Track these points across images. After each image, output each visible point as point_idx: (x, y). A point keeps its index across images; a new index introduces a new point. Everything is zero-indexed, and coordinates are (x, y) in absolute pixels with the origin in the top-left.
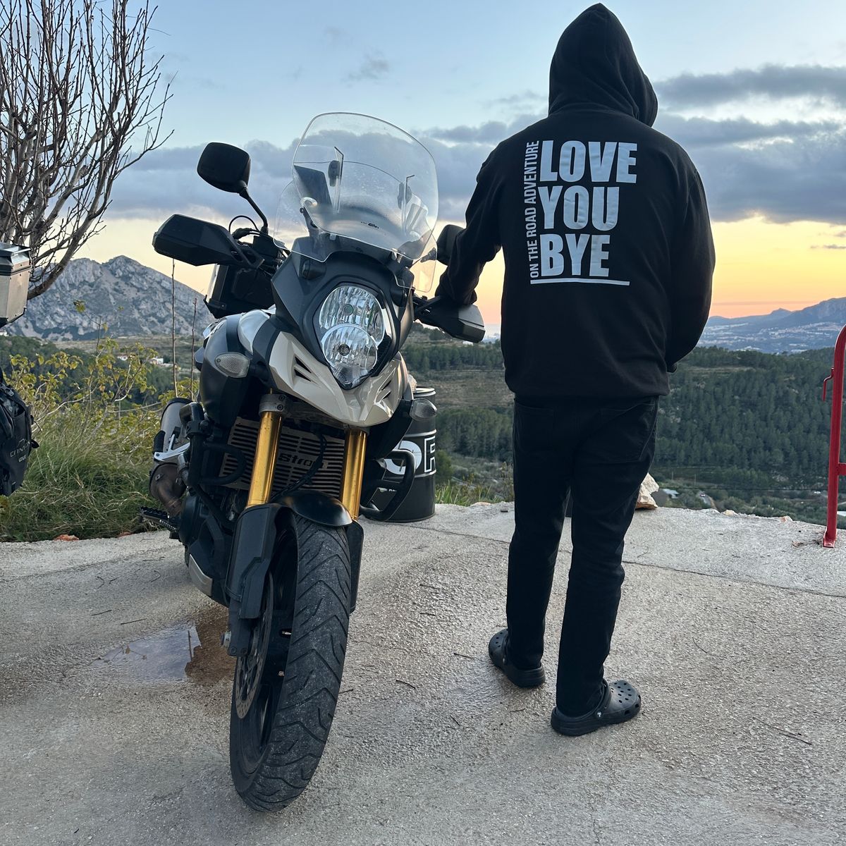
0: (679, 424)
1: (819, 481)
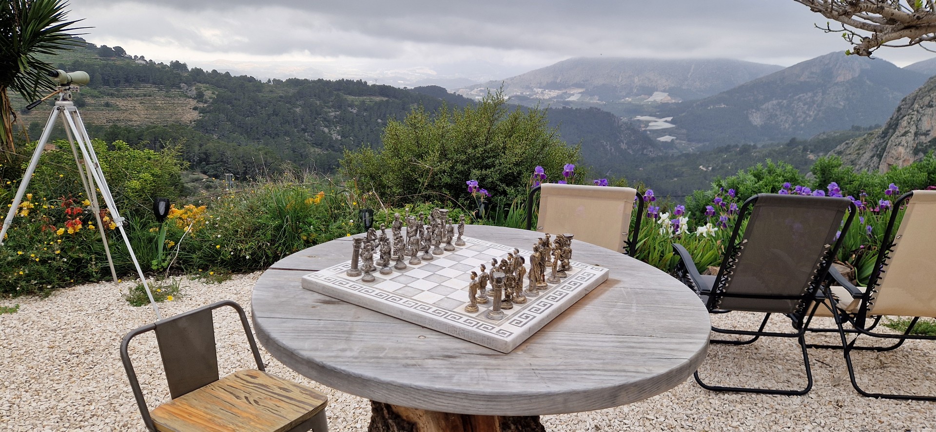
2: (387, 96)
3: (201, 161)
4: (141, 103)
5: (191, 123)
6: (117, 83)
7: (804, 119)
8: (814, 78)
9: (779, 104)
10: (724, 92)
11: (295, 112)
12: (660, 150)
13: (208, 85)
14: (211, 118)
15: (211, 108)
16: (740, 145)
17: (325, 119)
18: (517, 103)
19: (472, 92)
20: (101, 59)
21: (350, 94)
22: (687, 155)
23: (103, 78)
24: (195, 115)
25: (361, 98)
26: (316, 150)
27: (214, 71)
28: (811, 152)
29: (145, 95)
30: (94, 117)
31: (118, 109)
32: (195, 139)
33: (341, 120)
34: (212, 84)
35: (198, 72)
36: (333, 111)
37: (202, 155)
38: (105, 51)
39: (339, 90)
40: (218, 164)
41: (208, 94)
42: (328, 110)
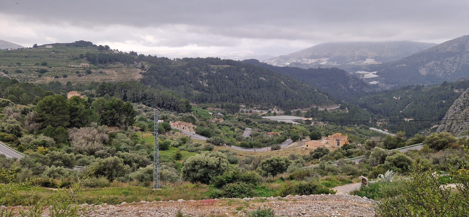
0: (208, 87)
1: (255, 106)
2: (230, 65)
3: (142, 98)
4: (116, 71)
5: (138, 80)
6: (105, 62)
7: (450, 71)
8: (454, 49)
9: (435, 63)
10: (404, 58)
11: (186, 73)
12: (371, 88)
13: (146, 62)
14: (148, 78)
15: (148, 73)
16: (415, 85)
17: (200, 77)
18: (294, 66)
19: (272, 62)
20: (99, 52)
21: (212, 64)
22: (386, 91)
23: (100, 60)
24: (140, 76)
25: (218, 66)
26: (196, 92)
27: (150, 55)
28: (456, 88)
29: (118, 68)
30: (95, 78)
31: (105, 74)
32: (140, 88)
33: (208, 77)
34: (148, 61)
35: (142, 56)
36: (204, 73)
37: (143, 95)
38: (101, 47)
39: (207, 62)
40: (150, 100)
41: (146, 66)
42: (202, 72)
